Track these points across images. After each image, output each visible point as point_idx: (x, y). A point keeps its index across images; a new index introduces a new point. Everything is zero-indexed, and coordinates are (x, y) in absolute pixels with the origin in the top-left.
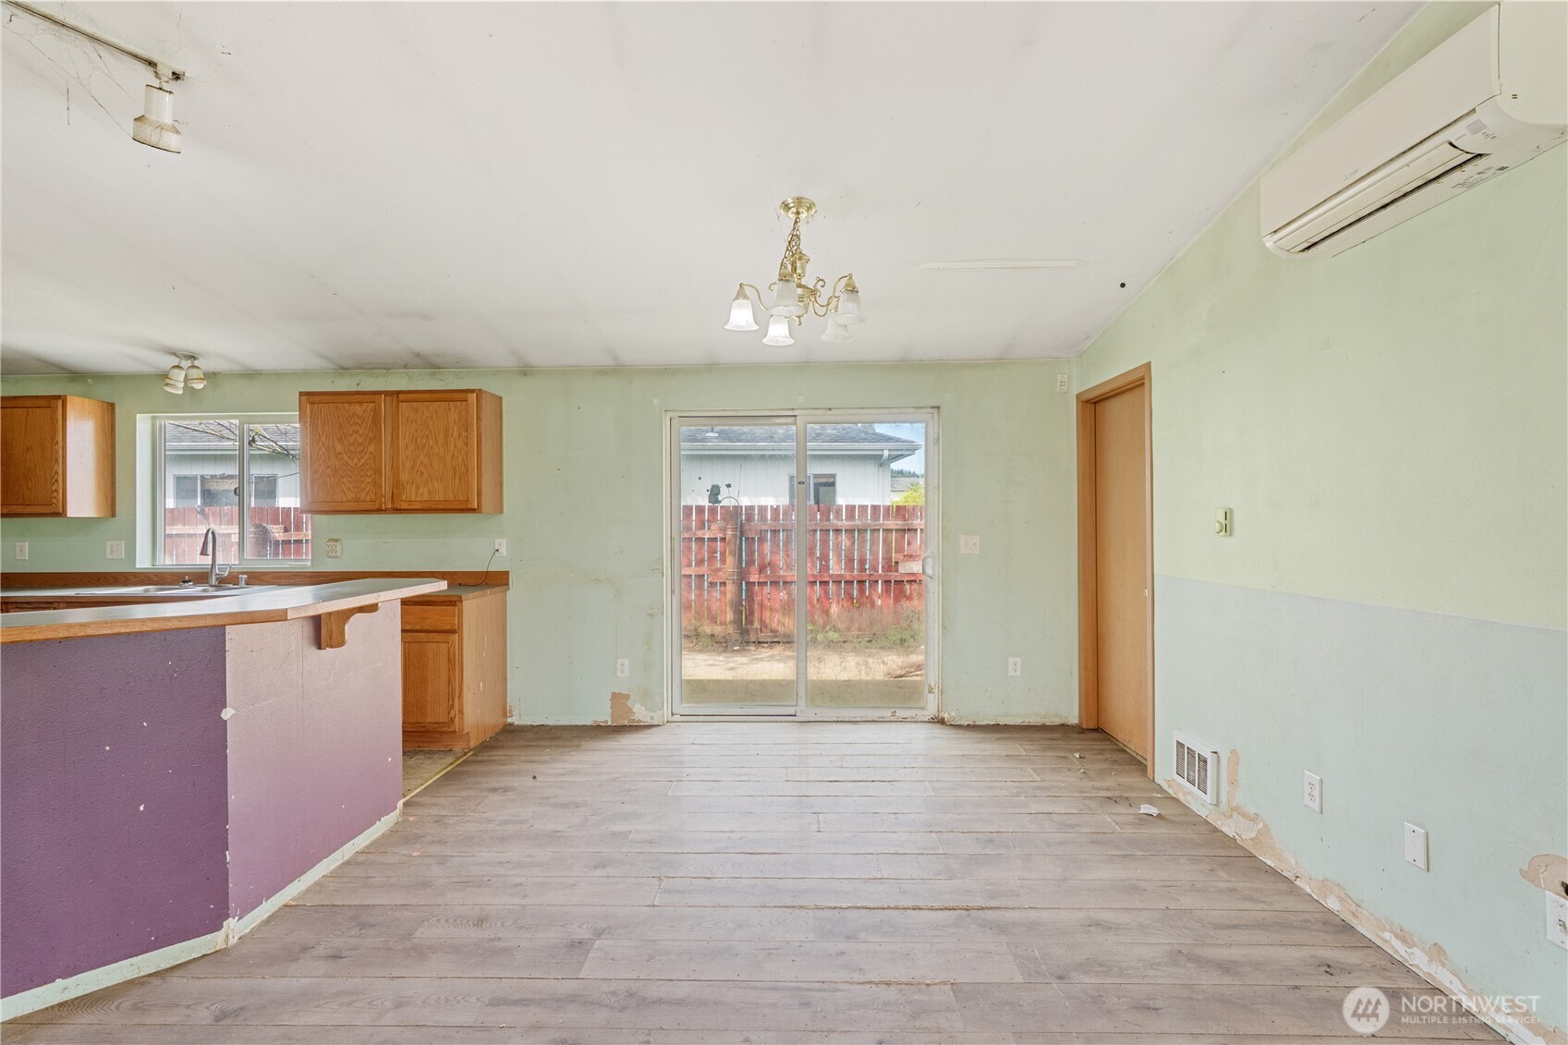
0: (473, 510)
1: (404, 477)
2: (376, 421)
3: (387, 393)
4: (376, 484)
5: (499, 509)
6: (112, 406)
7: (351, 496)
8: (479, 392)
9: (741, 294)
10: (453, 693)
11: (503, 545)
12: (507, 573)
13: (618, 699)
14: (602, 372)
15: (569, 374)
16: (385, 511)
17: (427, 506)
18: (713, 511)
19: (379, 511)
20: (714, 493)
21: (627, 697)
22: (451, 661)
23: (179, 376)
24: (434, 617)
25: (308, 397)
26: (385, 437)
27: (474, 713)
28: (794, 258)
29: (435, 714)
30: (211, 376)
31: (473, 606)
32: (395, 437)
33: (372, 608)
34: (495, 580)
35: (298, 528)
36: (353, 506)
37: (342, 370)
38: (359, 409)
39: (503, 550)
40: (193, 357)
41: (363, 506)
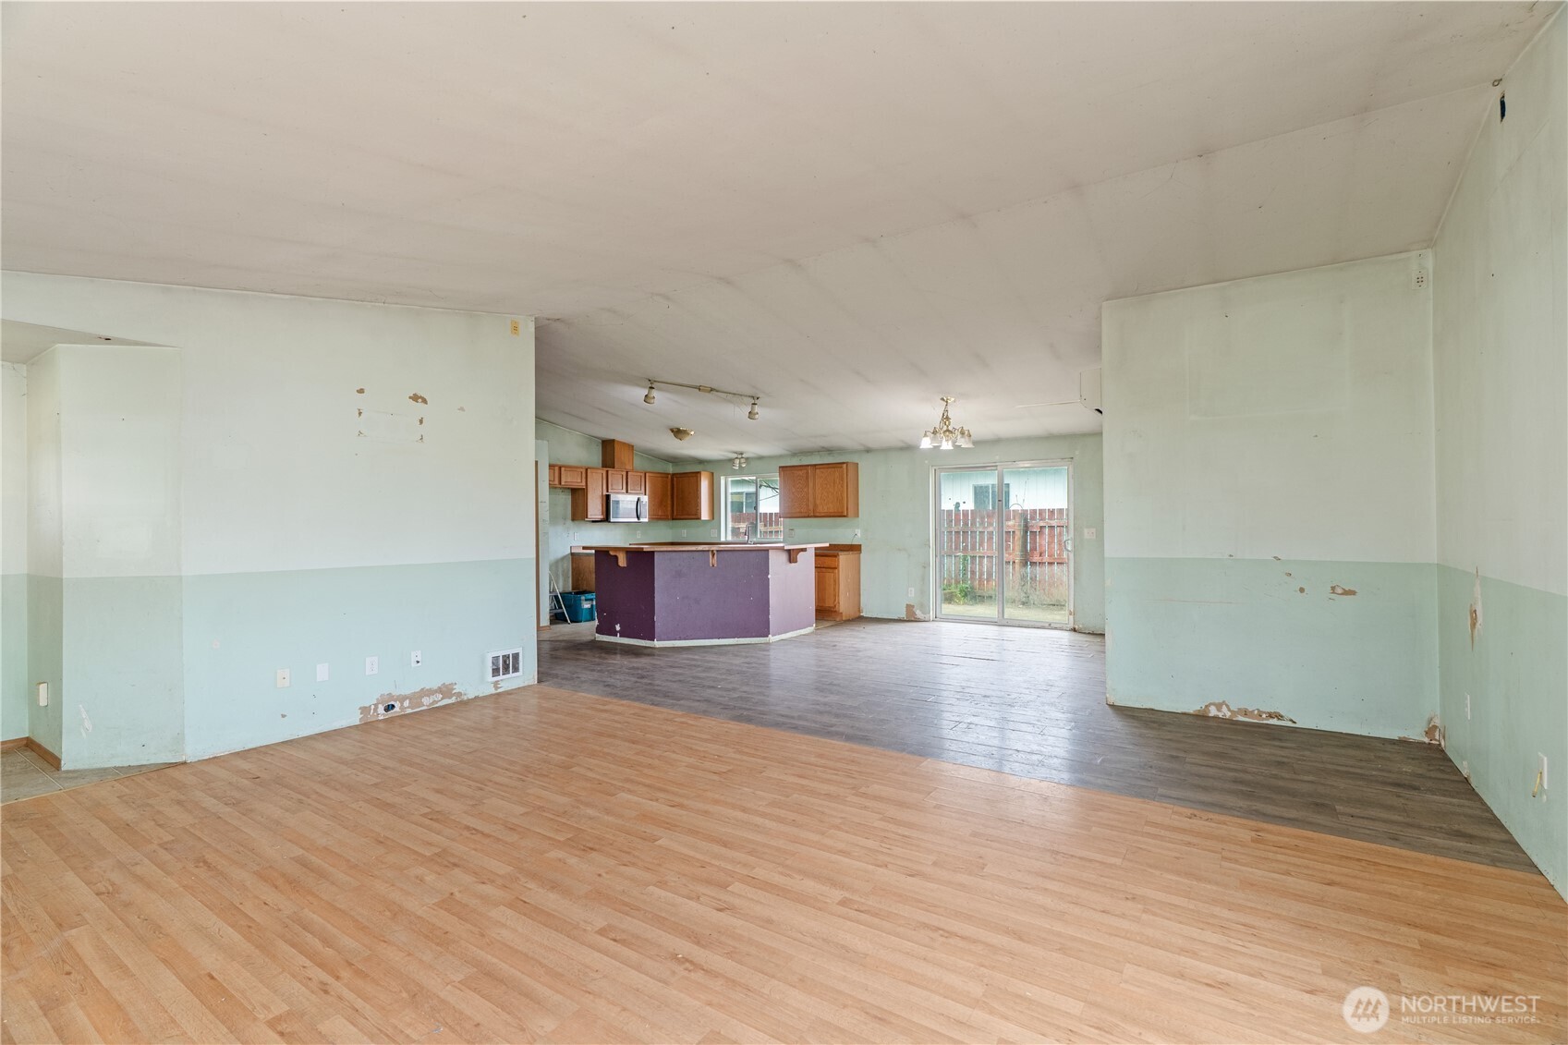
0: (845, 516)
1: (818, 502)
2: (807, 478)
3: (811, 465)
4: (808, 505)
5: (857, 515)
6: (713, 474)
7: (798, 510)
8: (847, 463)
9: (925, 435)
10: (836, 595)
11: (859, 532)
12: (860, 545)
13: (909, 608)
14: (902, 449)
15: (887, 450)
16: (811, 517)
17: (828, 514)
18: (957, 515)
19: (808, 517)
20: (958, 505)
21: (913, 606)
22: (835, 581)
23: (737, 461)
24: (828, 561)
25: (782, 468)
26: (811, 485)
27: (844, 606)
28: (946, 418)
29: (829, 603)
30: (747, 459)
31: (844, 558)
32: (814, 484)
33: (804, 550)
34: (855, 548)
35: (777, 524)
36: (799, 515)
37: (794, 454)
38: (800, 473)
39: (859, 535)
40: (742, 454)
41: (803, 515)
